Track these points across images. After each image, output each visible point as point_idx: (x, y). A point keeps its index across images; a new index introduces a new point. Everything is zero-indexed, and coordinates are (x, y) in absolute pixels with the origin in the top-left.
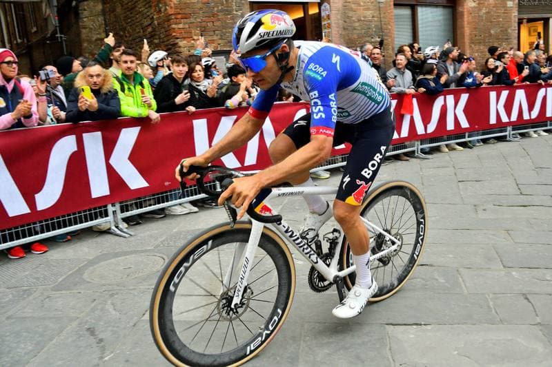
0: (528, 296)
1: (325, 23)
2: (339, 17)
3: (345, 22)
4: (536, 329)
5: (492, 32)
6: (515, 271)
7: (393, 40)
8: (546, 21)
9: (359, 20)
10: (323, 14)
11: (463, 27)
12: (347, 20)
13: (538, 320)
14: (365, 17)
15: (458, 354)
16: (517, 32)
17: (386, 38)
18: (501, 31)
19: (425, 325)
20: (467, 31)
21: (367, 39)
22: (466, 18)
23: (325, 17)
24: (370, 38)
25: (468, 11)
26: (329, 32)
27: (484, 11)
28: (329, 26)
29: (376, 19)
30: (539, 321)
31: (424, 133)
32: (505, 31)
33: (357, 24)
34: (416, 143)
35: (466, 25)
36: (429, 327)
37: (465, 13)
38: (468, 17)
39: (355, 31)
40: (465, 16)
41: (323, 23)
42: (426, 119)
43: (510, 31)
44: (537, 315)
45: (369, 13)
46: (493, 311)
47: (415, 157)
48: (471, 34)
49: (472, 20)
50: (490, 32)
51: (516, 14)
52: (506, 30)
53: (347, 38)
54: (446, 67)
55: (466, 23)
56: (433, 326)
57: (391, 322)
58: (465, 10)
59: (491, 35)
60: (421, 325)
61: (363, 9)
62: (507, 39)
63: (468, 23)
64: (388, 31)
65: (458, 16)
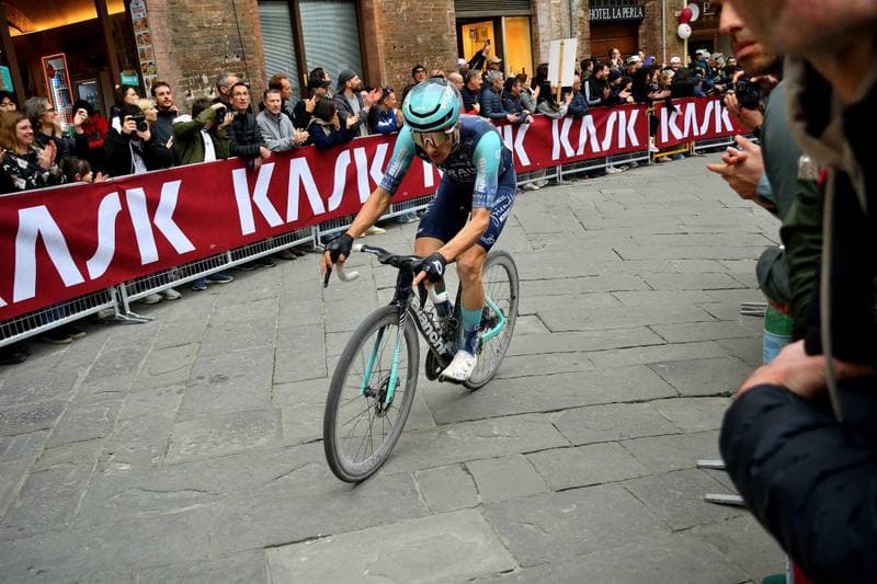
0: (468, 465)
1: (141, 33)
2: (164, 23)
3: (177, 31)
4: (477, 514)
5: (419, 40)
6: (451, 428)
7: (262, 60)
8: (497, 21)
9: (201, 28)
10: (134, 17)
11: (373, 34)
12: (179, 28)
13: (480, 499)
14: (210, 22)
15: (370, 573)
16: (455, 38)
17: (249, 56)
18: (433, 38)
19: (323, 537)
20: (380, 39)
21: (218, 59)
22: (378, 20)
23: (139, 23)
24: (223, 58)
25: (380, 8)
26: (149, 50)
27: (404, 7)
28: (148, 39)
29: (229, 25)
30: (480, 501)
31: (323, 211)
32: (437, 38)
33: (197, 34)
34: (313, 228)
35: (378, 31)
36: (328, 540)
37: (375, 12)
38: (380, 17)
39: (195, 47)
40: (376, 17)
41: (136, 34)
42: (325, 190)
43: (445, 37)
44: (478, 493)
45: (216, 15)
46: (420, 495)
47: (313, 252)
48: (386, 45)
49: (386, 23)
50: (416, 40)
51: (453, 11)
52: (441, 37)
53: (182, 59)
54: (346, 101)
55: (377, 27)
56: (334, 536)
57: (272, 542)
58: (375, 7)
59: (417, 45)
60: (317, 538)
61: (206, 9)
62: (443, 50)
63: (380, 28)
64: (252, 45)
65: (365, 15)
